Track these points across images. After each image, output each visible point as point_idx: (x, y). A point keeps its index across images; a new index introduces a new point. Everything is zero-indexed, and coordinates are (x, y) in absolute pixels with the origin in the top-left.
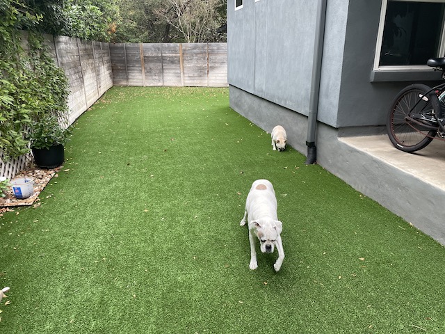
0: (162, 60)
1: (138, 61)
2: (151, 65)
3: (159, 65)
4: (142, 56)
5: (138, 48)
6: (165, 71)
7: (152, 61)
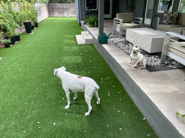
0: (63, 9)
1: (56, 9)
2: (60, 10)
3: (62, 10)
4: (57, 7)
5: (56, 5)
6: (64, 12)
7: (60, 9)
